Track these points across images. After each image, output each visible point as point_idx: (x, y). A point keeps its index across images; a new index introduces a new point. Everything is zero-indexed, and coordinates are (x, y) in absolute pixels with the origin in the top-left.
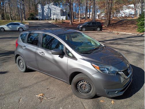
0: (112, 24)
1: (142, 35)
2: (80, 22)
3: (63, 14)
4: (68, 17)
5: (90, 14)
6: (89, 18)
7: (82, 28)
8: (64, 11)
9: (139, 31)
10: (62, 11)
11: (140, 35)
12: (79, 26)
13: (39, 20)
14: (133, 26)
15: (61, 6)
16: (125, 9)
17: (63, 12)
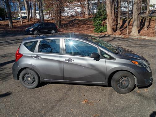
0: (63, 25)
1: (105, 35)
2: (23, 23)
7: (33, 31)
9: (96, 32)
11: (103, 35)
12: (28, 29)
14: (86, 27)
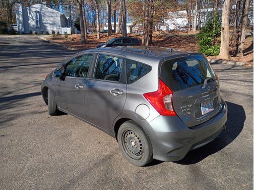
0: (156, 42)
3: (65, 23)
4: (76, 30)
5: (115, 25)
6: (114, 31)
8: (68, 18)
10: (63, 17)
13: (19, 33)
15: (61, 10)
16: (177, 18)
17: (66, 20)
